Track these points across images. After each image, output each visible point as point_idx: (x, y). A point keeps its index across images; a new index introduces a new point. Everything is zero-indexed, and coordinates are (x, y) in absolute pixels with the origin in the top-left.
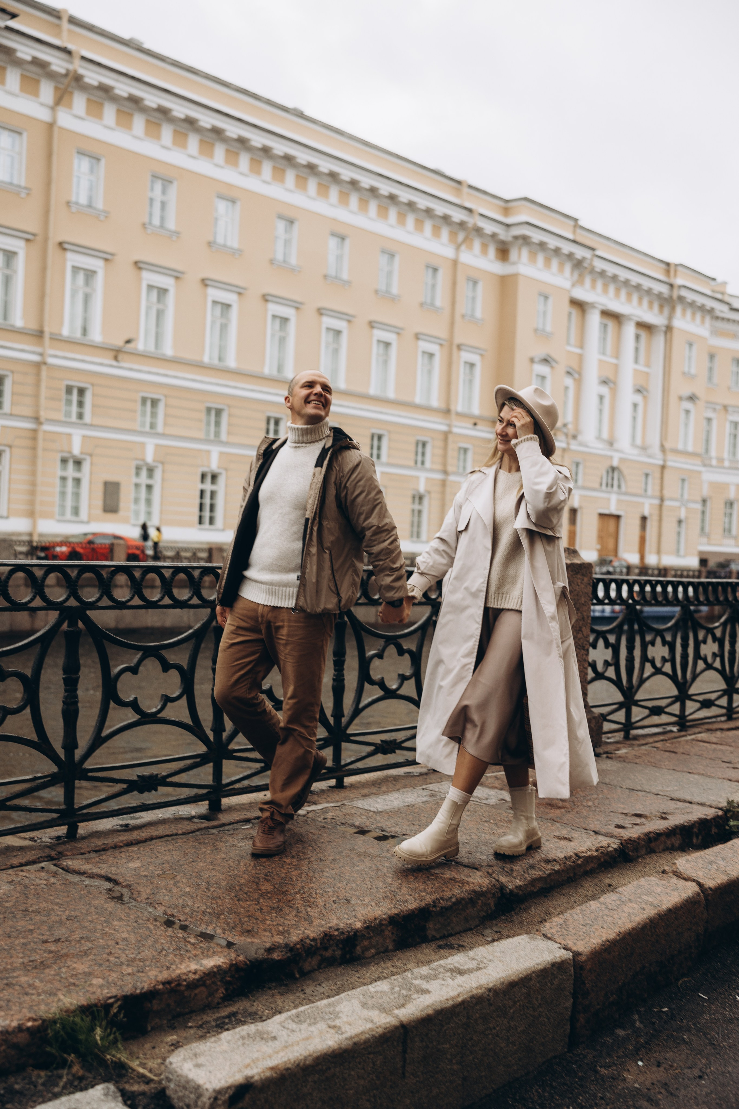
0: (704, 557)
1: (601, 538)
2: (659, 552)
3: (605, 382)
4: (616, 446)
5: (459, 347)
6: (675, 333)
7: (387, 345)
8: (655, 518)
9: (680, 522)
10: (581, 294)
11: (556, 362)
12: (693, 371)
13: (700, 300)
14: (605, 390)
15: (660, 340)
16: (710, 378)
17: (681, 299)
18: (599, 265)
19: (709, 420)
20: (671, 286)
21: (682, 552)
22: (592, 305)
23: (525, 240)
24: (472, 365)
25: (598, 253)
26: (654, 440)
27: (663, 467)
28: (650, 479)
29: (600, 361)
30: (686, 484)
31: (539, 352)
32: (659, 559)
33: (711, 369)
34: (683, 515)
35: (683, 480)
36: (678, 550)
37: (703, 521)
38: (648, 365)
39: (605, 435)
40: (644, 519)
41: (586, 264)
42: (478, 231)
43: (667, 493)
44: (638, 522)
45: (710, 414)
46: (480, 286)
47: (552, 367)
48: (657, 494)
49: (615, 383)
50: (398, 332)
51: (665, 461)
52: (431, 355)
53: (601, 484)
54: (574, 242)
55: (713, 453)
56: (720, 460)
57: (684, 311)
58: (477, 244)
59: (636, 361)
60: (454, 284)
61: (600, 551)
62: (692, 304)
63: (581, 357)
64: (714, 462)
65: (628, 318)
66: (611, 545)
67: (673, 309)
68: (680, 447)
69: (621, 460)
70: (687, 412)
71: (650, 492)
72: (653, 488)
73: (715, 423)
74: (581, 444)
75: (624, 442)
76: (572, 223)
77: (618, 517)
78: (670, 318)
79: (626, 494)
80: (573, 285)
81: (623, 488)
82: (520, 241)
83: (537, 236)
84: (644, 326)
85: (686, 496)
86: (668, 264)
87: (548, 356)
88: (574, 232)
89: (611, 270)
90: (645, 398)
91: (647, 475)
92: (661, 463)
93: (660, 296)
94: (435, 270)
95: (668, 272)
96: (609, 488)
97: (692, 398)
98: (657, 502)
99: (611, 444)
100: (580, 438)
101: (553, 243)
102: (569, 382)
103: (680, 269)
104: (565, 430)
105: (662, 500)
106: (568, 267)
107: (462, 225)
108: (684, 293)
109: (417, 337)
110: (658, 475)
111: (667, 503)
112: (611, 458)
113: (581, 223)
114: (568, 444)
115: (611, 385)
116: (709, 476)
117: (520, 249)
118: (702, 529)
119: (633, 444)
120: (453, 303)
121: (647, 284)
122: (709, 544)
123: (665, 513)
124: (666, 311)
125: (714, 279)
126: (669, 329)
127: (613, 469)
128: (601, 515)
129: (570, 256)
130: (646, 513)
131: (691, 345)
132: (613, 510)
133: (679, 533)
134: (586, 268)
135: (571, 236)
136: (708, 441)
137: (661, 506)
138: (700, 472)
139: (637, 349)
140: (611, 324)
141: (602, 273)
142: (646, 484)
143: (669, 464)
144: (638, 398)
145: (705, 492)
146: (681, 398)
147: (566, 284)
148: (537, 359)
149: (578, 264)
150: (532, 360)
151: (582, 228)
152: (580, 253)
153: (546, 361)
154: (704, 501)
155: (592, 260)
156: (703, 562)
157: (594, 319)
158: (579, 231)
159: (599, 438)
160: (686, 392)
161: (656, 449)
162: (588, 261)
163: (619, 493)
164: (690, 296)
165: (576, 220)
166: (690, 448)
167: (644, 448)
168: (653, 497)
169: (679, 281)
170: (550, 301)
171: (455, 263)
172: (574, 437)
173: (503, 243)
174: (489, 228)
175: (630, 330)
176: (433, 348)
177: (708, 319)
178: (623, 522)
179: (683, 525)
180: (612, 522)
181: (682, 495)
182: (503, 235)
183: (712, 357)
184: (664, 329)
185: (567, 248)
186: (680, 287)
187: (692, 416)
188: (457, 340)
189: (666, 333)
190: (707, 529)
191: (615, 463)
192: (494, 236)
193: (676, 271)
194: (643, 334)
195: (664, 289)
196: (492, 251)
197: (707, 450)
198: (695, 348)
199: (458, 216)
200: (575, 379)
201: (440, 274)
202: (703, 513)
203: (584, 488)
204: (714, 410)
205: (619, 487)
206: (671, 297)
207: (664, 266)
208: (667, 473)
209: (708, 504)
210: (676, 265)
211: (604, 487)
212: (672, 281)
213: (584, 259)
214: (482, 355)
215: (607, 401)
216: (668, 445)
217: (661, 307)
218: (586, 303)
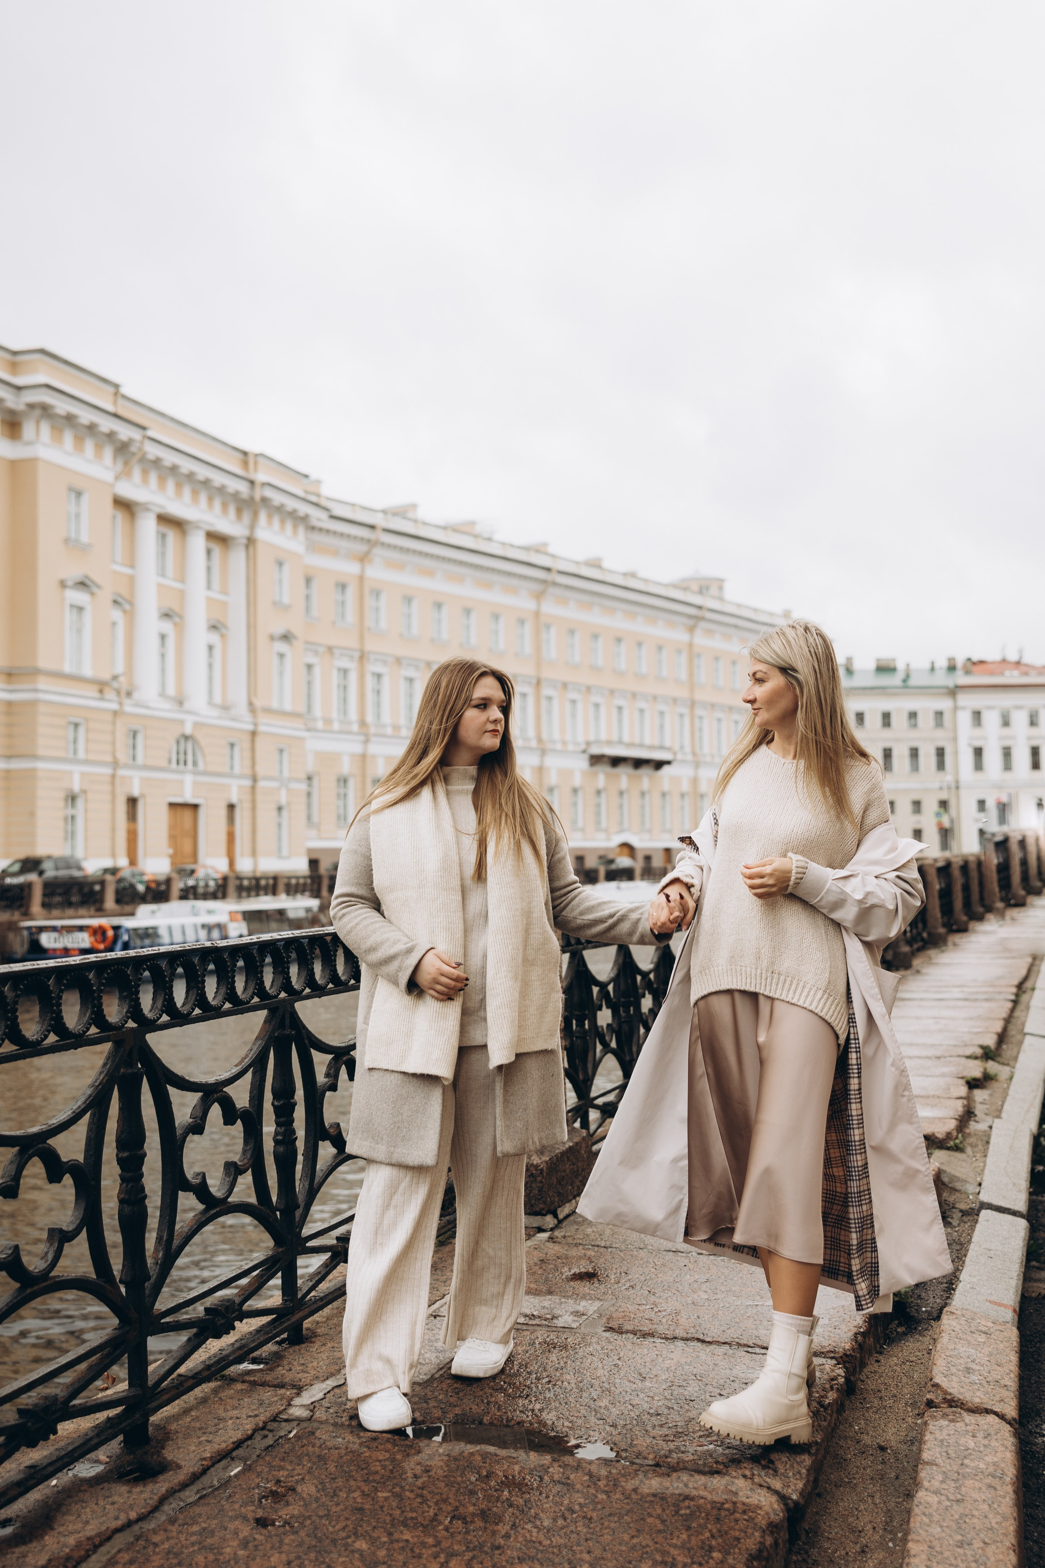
0: (314, 856)
1: (173, 839)
2: (254, 853)
3: (167, 615)
4: (187, 705)
6: (260, 547)
8: (247, 805)
9: (280, 809)
10: (130, 490)
11: (98, 586)
12: (286, 600)
13: (291, 504)
14: (167, 627)
15: (238, 557)
16: (308, 610)
17: (265, 500)
18: (152, 451)
19: (309, 667)
20: (252, 482)
21: (285, 852)
22: (146, 507)
23: (45, 410)
25: (150, 433)
26: (239, 696)
27: (254, 734)
28: (237, 750)
29: (159, 585)
30: (285, 756)
31: (74, 573)
32: (255, 864)
33: (308, 597)
34: (283, 799)
35: (281, 751)
36: (280, 849)
37: (309, 806)
38: (224, 592)
39: (171, 691)
40: (231, 807)
41: (133, 449)
43: (260, 770)
44: (223, 812)
45: (311, 659)
47: (92, 594)
48: (248, 771)
49: (181, 617)
51: (255, 725)
53: (170, 761)
54: (116, 416)
55: (318, 712)
56: (328, 721)
57: (270, 517)
59: (209, 586)
61: (173, 857)
62: (280, 509)
63: (132, 580)
64: (320, 725)
65: (196, 525)
66: (187, 848)
67: (255, 515)
68: (275, 705)
69: (196, 725)
70: (281, 656)
71: (237, 770)
72: (240, 765)
73: (317, 671)
74: (137, 705)
75: (198, 700)
76: (112, 390)
77: (195, 807)
78: (252, 527)
79: (205, 773)
80: (117, 478)
81: (201, 766)
82: (37, 412)
83: (62, 406)
84: (216, 538)
85: (286, 774)
86: (245, 453)
87: (87, 577)
88: (115, 403)
89: (169, 458)
90: (223, 636)
91: (232, 745)
92: (250, 727)
93: (236, 496)
95: (245, 464)
96: (182, 767)
97: (286, 637)
98: (248, 783)
99: (181, 703)
100: (136, 695)
101: (86, 416)
102: (117, 615)
103: (261, 460)
104: (115, 685)
105: (255, 779)
106: (108, 453)
108: (269, 493)
110: (247, 745)
111: (261, 784)
112: (182, 722)
113: (124, 390)
114: (121, 704)
115: (177, 619)
116: (315, 744)
117: (38, 422)
118: (309, 817)
119: (211, 703)
121: (218, 479)
122: (320, 838)
123: (259, 797)
124: (246, 517)
125: (306, 476)
126: (251, 542)
127: (186, 738)
128: (172, 805)
129: (111, 436)
130: (234, 800)
131: (280, 564)
132: (189, 797)
133: (279, 825)
134: (134, 454)
135: (110, 408)
136: (309, 696)
137: (253, 788)
138: (302, 739)
139: (209, 569)
140: (171, 535)
141: (157, 462)
142: (232, 758)
143: (262, 728)
144: (214, 638)
145: (310, 766)
146: (272, 638)
147: (108, 476)
148: (70, 583)
149: (122, 449)
150: (63, 584)
151: (124, 397)
152: (125, 433)
153: (83, 585)
154: (309, 778)
155: (142, 443)
156: (314, 863)
157: (148, 526)
158: (120, 401)
159: (162, 694)
160: (279, 629)
161: (242, 709)
162: (137, 444)
163: (196, 773)
164: (277, 498)
165: (117, 386)
166: (288, 707)
167: (225, 708)
168: (241, 777)
169: (261, 477)
170: (85, 499)
172: (129, 694)
173: (12, 412)
175: (198, 543)
177: (301, 530)
178: (202, 813)
179: (285, 813)
180: (187, 814)
181: (281, 772)
182: (11, 401)
183: (308, 581)
184: (244, 541)
185: (106, 425)
186: (264, 484)
187: (288, 661)
189: (247, 547)
190: (315, 818)
191: (188, 730)
193: (256, 463)
194: (217, 550)
195: (242, 488)
197: (309, 708)
198: (286, 568)
200: (125, 612)
202: (309, 794)
203: (145, 767)
204: (316, 653)
205: (195, 763)
206: (252, 499)
207: (240, 456)
208: (260, 741)
209: (315, 782)
210: (256, 455)
211: (174, 764)
212: (252, 476)
213: (131, 441)
215: (171, 642)
216: (258, 703)
217: (239, 511)
218: (137, 504)
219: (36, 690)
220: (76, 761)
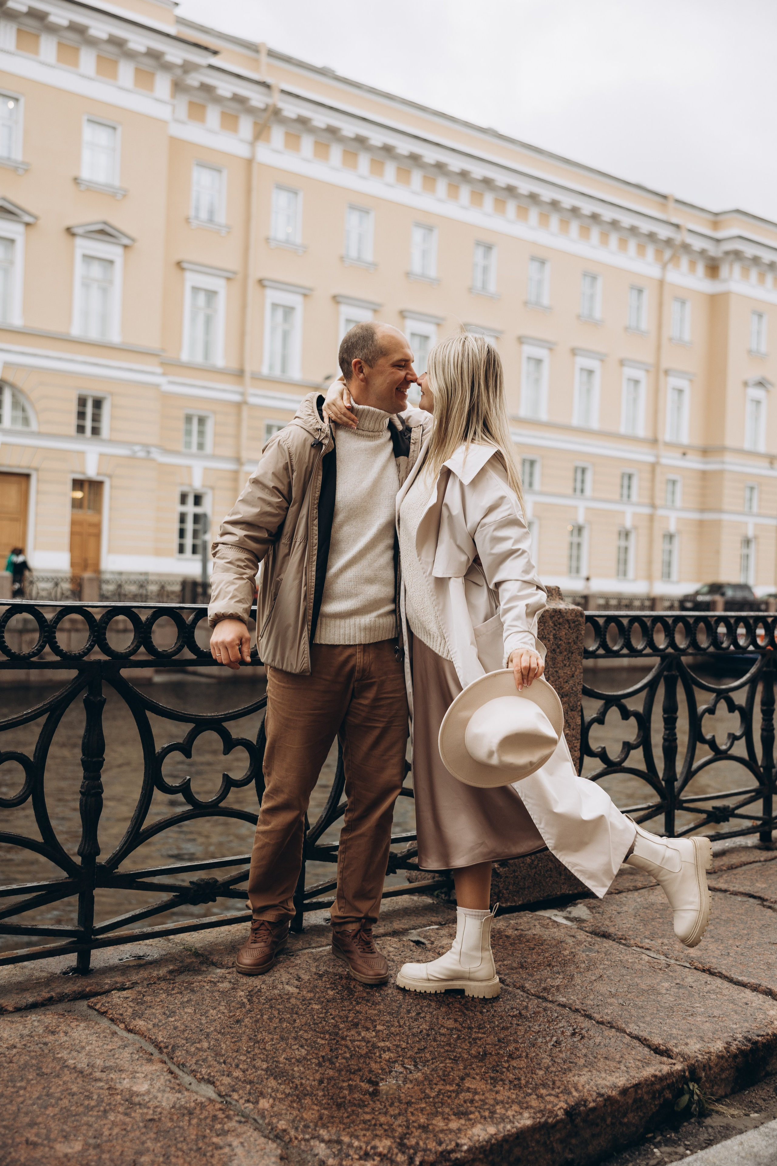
5: (667, 372)
7: (590, 372)
11: (772, 385)
23: (737, 255)
24: (680, 391)
31: (754, 375)
42: (686, 247)
46: (688, 306)
47: (768, 391)
50: (602, 358)
52: (637, 382)
58: (684, 262)
60: (660, 305)
82: (732, 257)
83: (749, 251)
87: (763, 378)
94: (640, 291)
101: (767, 256)
107: (669, 242)
109: (622, 363)
117: (731, 265)
120: (660, 326)
148: (751, 383)
150: (746, 384)
153: (761, 384)
170: (765, 320)
171: (661, 283)
173: (713, 259)
174: (697, 244)
176: (639, 374)
182: (713, 250)
188: (665, 364)
192: (703, 252)
196: (701, 269)
199: (664, 233)
201: (646, 295)
214: (691, 381)
219: (723, 463)
220: (750, 514)
